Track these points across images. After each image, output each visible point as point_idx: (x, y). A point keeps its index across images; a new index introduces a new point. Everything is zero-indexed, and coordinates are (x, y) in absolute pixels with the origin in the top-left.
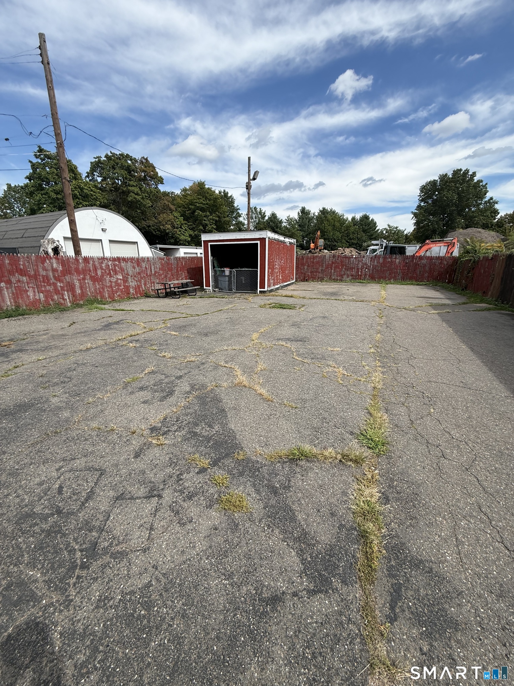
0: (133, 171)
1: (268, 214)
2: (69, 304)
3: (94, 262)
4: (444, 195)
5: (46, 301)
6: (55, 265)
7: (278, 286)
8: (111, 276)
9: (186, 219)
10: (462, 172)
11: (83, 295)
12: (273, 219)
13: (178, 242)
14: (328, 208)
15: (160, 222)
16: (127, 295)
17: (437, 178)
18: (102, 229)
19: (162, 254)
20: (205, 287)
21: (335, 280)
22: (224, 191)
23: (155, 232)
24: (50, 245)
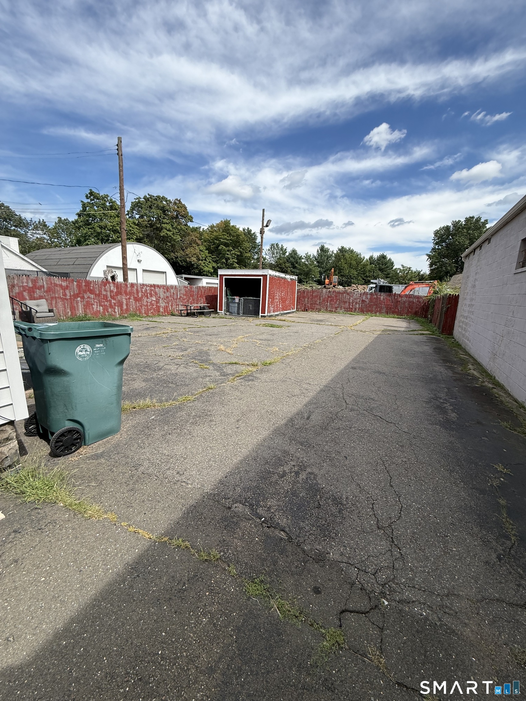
0: (167, 210)
1: (289, 251)
2: (118, 316)
3: (137, 287)
4: (456, 240)
5: (104, 312)
6: (112, 288)
7: (278, 313)
8: (148, 298)
9: (211, 252)
10: (474, 220)
11: (127, 310)
12: (293, 255)
13: (201, 273)
14: (347, 247)
15: (187, 255)
16: (157, 312)
17: (450, 224)
18: (138, 260)
19: (186, 283)
20: (218, 311)
21: (331, 311)
22: (248, 228)
23: (182, 263)
24: (110, 274)
